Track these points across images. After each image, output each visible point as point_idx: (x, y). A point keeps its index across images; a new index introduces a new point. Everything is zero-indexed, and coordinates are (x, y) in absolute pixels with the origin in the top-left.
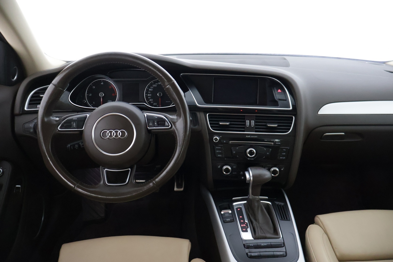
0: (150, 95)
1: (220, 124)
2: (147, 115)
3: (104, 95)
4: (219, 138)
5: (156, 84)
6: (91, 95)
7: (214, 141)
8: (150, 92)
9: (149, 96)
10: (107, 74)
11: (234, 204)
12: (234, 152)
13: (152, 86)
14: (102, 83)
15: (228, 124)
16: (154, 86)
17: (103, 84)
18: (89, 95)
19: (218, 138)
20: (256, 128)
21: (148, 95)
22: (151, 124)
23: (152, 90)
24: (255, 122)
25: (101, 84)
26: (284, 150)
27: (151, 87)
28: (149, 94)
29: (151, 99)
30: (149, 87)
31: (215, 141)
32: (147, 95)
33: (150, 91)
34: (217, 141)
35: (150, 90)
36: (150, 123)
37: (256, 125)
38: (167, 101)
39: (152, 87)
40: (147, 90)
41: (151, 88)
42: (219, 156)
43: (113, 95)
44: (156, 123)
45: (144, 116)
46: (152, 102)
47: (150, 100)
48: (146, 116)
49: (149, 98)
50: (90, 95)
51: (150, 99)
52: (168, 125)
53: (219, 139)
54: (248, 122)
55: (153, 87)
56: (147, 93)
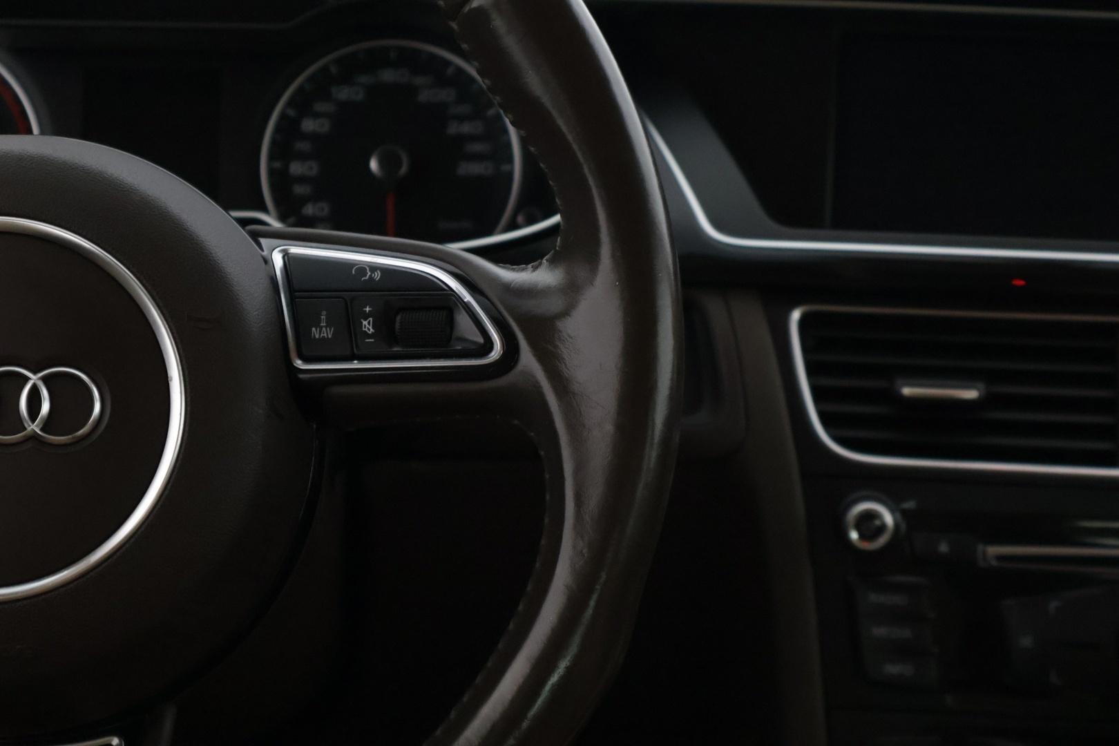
0: (311, 168)
1: (907, 391)
2: (286, 255)
4: (892, 511)
5: (364, 79)
7: (854, 535)
8: (305, 146)
9: (302, 179)
12: (1026, 642)
13: (329, 98)
15: (971, 394)
16: (344, 93)
19: (888, 518)
21: (296, 168)
22: (321, 332)
23: (323, 125)
27: (318, 107)
28: (303, 157)
29: (314, 198)
30: (302, 104)
31: (862, 536)
32: (286, 168)
33: (306, 137)
34: (882, 540)
35: (309, 125)
36: (318, 325)
38: (447, 221)
39: (330, 108)
40: (288, 129)
41: (317, 115)
42: (892, 669)
44: (367, 326)
45: (267, 261)
48: (278, 260)
49: (299, 190)
52: (481, 340)
53: (897, 525)
55: (338, 102)
56: (281, 151)
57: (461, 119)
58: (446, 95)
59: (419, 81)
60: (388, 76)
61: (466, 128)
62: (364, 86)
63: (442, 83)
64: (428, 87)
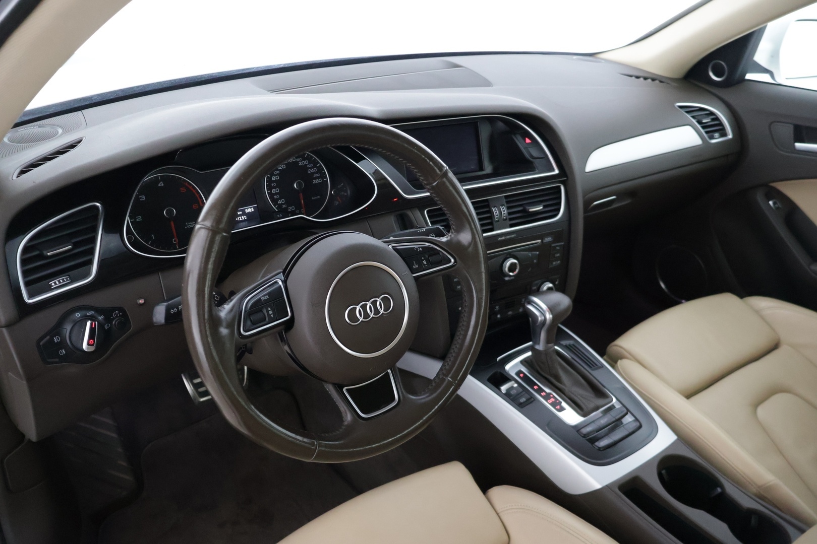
0: (277, 190)
6: (139, 218)
8: (275, 184)
9: (276, 194)
11: (508, 367)
13: (277, 170)
14: (161, 184)
16: (280, 167)
17: (163, 185)
18: (136, 219)
20: (511, 219)
21: (273, 191)
22: (415, 265)
23: (277, 178)
24: (508, 208)
25: (159, 185)
26: (558, 248)
27: (275, 173)
28: (274, 188)
29: (280, 199)
30: (271, 173)
32: (271, 191)
33: (274, 182)
35: (274, 178)
37: (509, 214)
38: (314, 197)
39: (278, 172)
40: (270, 181)
41: (275, 175)
42: (459, 287)
43: (195, 206)
44: (425, 262)
46: (284, 206)
47: (280, 202)
49: (275, 197)
51: (278, 200)
54: (495, 211)
55: (279, 170)
56: (270, 188)
57: (311, 168)
58: (306, 162)
59: (298, 160)
61: (313, 171)
62: (286, 164)
63: (304, 159)
64: (301, 161)
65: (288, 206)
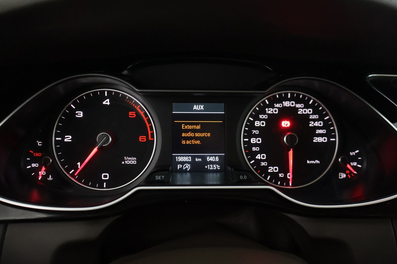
0: (258, 141)
3: (111, 139)
5: (278, 105)
6: (69, 139)
8: (256, 132)
9: (256, 145)
10: (125, 72)
13: (265, 113)
14: (107, 102)
16: (270, 111)
17: (108, 103)
23: (263, 124)
25: (104, 103)
27: (261, 116)
28: (256, 136)
29: (260, 152)
30: (256, 116)
32: (250, 140)
33: (256, 128)
35: (258, 124)
38: (310, 160)
39: (265, 117)
40: (251, 125)
41: (260, 120)
43: (142, 139)
46: (263, 164)
47: (258, 157)
49: (254, 149)
50: (66, 140)
51: (256, 153)
55: (268, 114)
57: (314, 120)
58: (308, 111)
59: (298, 106)
60: (287, 104)
61: (317, 124)
62: (278, 108)
63: (307, 106)
64: (303, 108)
65: (269, 165)
